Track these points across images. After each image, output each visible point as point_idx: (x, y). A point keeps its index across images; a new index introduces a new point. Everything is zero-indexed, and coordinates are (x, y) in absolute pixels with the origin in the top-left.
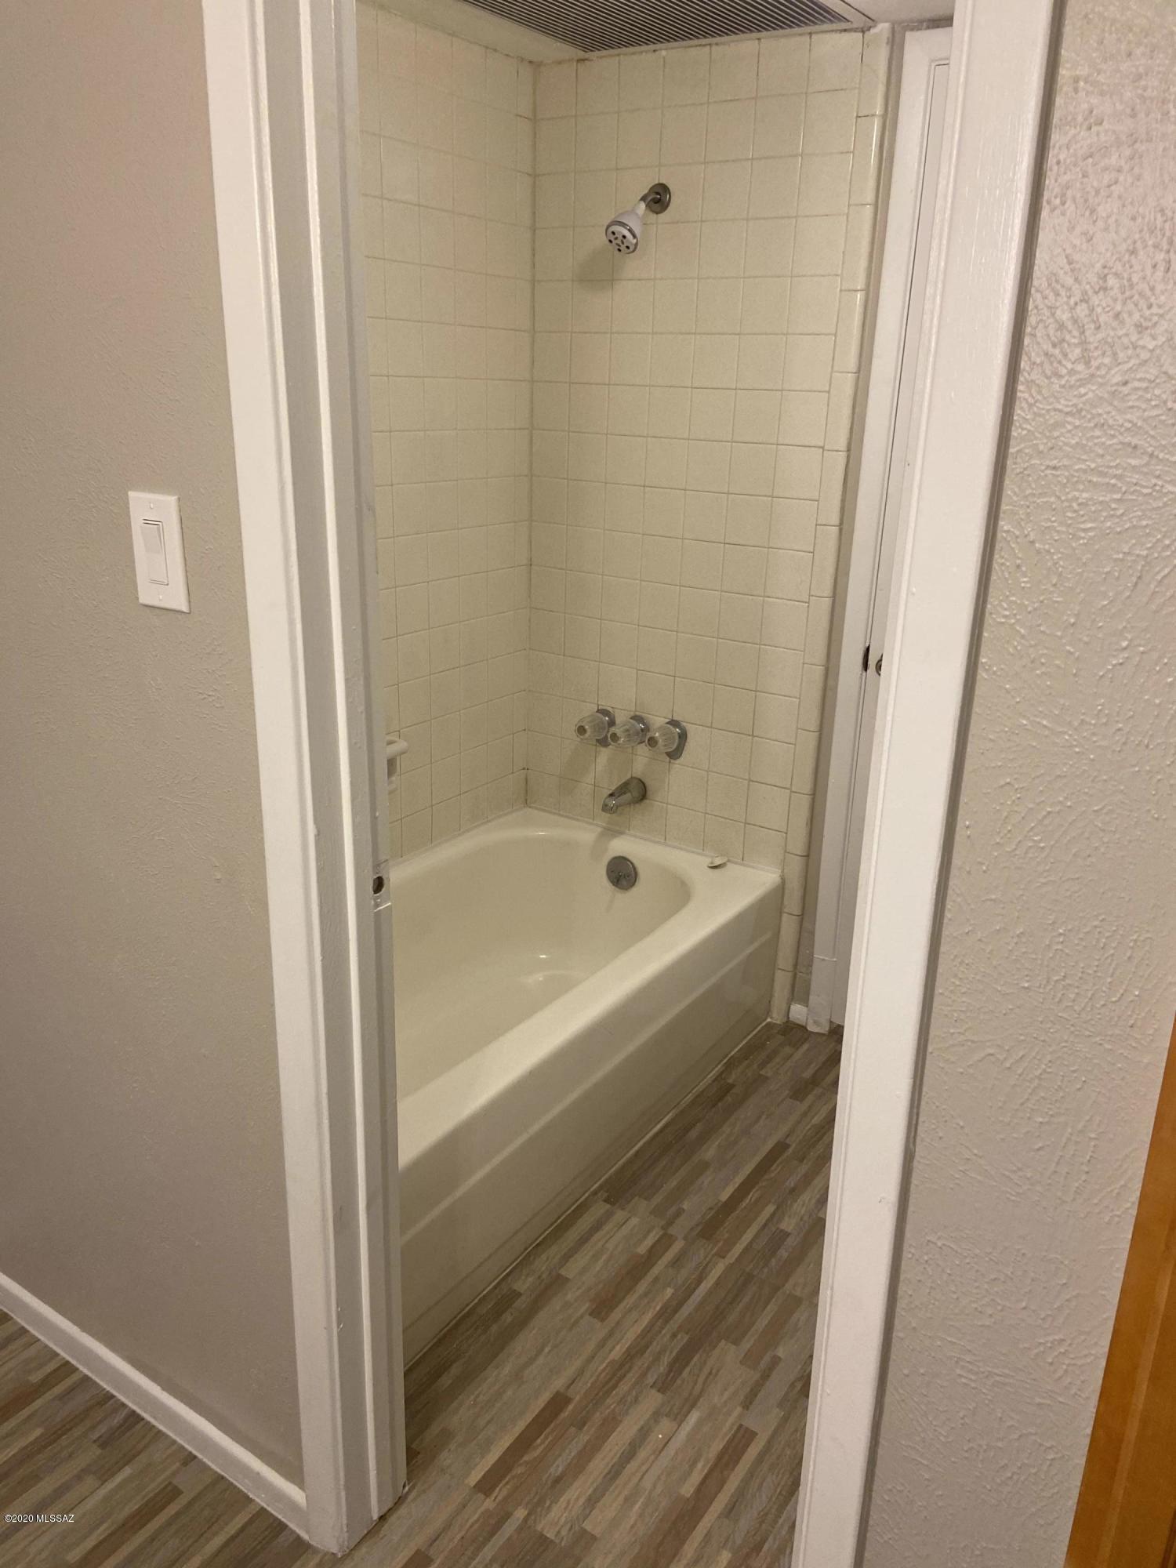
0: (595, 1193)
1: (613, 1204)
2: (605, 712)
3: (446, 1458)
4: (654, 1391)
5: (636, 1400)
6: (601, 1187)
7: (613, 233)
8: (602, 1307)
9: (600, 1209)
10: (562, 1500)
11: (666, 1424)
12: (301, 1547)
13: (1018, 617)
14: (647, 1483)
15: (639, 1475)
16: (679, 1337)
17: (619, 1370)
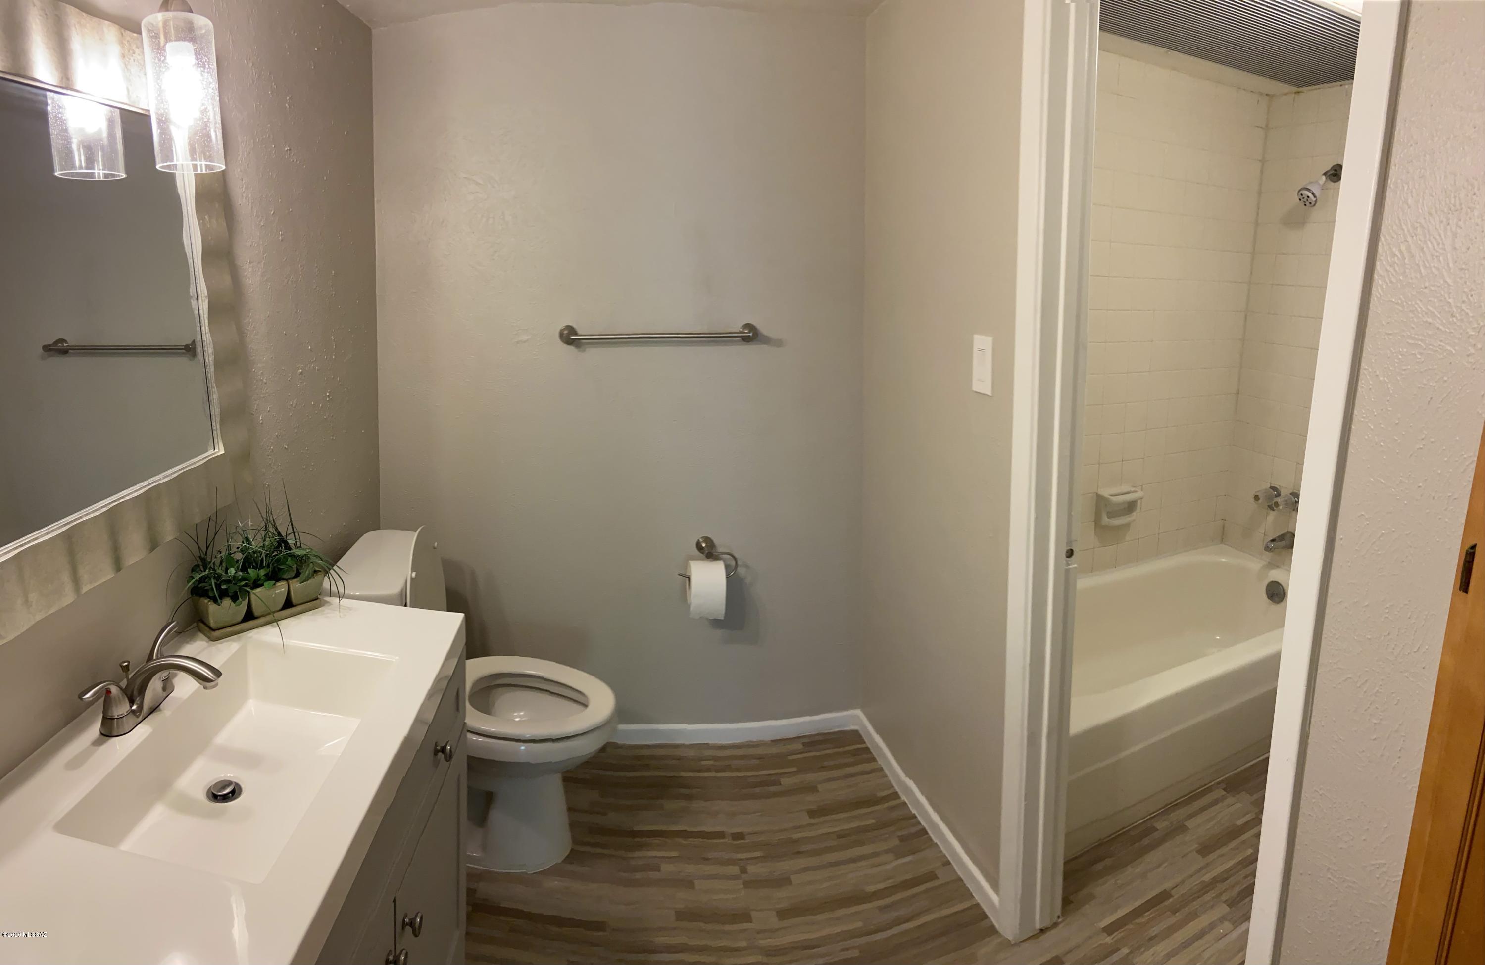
0: (1219, 783)
1: (1228, 792)
2: (1273, 488)
3: (1087, 909)
4: (1225, 905)
5: (1212, 907)
6: (1222, 781)
7: (1302, 195)
8: (1205, 849)
9: (1219, 793)
10: (1152, 949)
11: (1227, 925)
12: (992, 931)
13: (1370, 418)
14: (1206, 955)
15: (1202, 949)
16: (1249, 878)
17: (1206, 887)
